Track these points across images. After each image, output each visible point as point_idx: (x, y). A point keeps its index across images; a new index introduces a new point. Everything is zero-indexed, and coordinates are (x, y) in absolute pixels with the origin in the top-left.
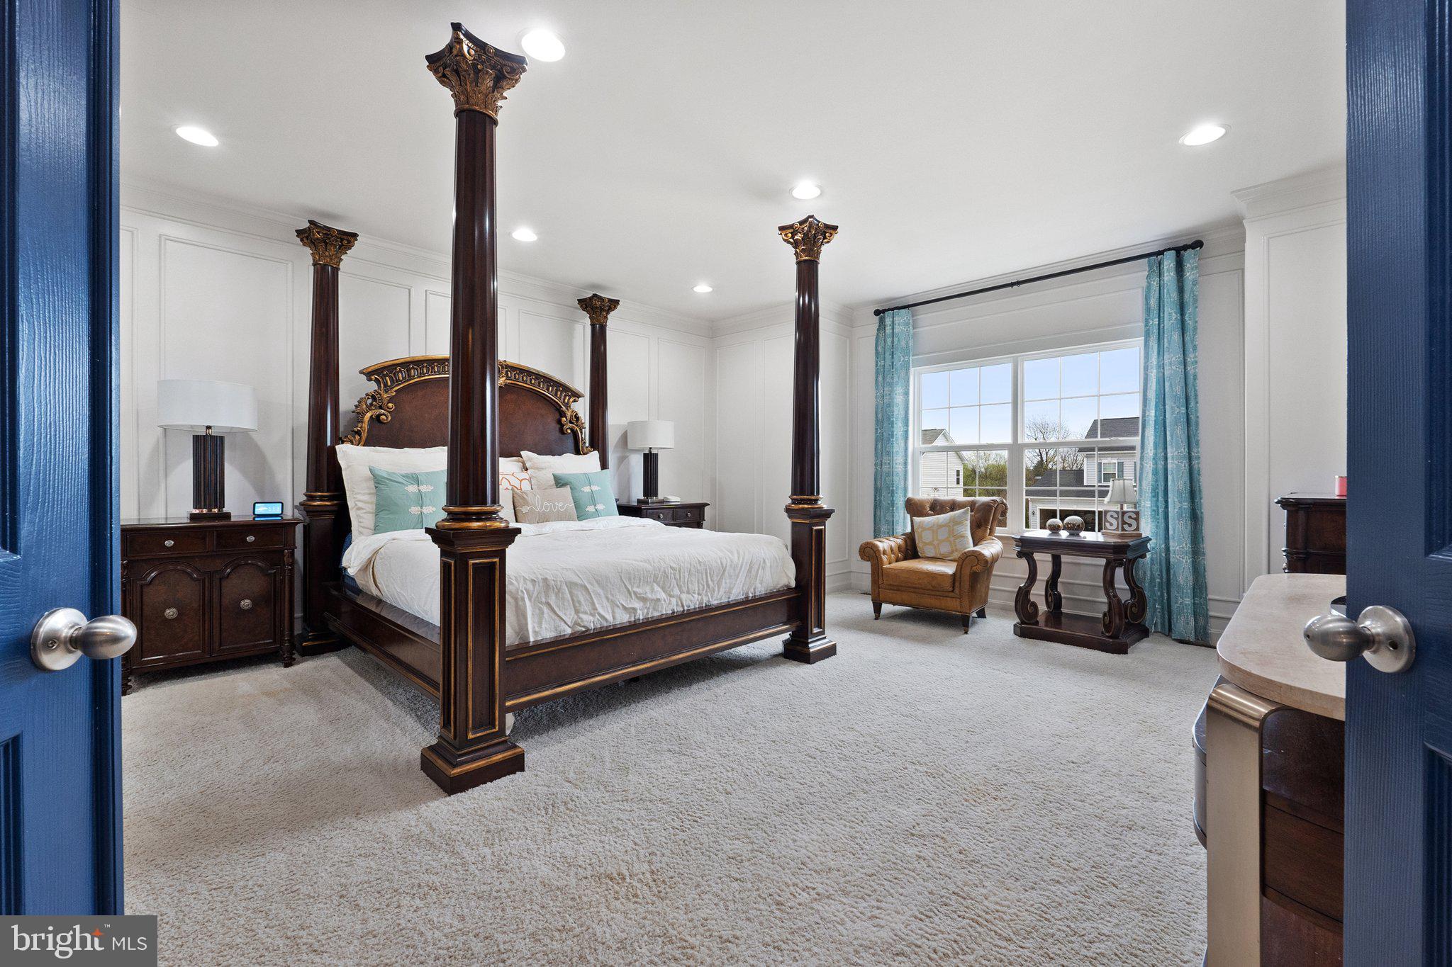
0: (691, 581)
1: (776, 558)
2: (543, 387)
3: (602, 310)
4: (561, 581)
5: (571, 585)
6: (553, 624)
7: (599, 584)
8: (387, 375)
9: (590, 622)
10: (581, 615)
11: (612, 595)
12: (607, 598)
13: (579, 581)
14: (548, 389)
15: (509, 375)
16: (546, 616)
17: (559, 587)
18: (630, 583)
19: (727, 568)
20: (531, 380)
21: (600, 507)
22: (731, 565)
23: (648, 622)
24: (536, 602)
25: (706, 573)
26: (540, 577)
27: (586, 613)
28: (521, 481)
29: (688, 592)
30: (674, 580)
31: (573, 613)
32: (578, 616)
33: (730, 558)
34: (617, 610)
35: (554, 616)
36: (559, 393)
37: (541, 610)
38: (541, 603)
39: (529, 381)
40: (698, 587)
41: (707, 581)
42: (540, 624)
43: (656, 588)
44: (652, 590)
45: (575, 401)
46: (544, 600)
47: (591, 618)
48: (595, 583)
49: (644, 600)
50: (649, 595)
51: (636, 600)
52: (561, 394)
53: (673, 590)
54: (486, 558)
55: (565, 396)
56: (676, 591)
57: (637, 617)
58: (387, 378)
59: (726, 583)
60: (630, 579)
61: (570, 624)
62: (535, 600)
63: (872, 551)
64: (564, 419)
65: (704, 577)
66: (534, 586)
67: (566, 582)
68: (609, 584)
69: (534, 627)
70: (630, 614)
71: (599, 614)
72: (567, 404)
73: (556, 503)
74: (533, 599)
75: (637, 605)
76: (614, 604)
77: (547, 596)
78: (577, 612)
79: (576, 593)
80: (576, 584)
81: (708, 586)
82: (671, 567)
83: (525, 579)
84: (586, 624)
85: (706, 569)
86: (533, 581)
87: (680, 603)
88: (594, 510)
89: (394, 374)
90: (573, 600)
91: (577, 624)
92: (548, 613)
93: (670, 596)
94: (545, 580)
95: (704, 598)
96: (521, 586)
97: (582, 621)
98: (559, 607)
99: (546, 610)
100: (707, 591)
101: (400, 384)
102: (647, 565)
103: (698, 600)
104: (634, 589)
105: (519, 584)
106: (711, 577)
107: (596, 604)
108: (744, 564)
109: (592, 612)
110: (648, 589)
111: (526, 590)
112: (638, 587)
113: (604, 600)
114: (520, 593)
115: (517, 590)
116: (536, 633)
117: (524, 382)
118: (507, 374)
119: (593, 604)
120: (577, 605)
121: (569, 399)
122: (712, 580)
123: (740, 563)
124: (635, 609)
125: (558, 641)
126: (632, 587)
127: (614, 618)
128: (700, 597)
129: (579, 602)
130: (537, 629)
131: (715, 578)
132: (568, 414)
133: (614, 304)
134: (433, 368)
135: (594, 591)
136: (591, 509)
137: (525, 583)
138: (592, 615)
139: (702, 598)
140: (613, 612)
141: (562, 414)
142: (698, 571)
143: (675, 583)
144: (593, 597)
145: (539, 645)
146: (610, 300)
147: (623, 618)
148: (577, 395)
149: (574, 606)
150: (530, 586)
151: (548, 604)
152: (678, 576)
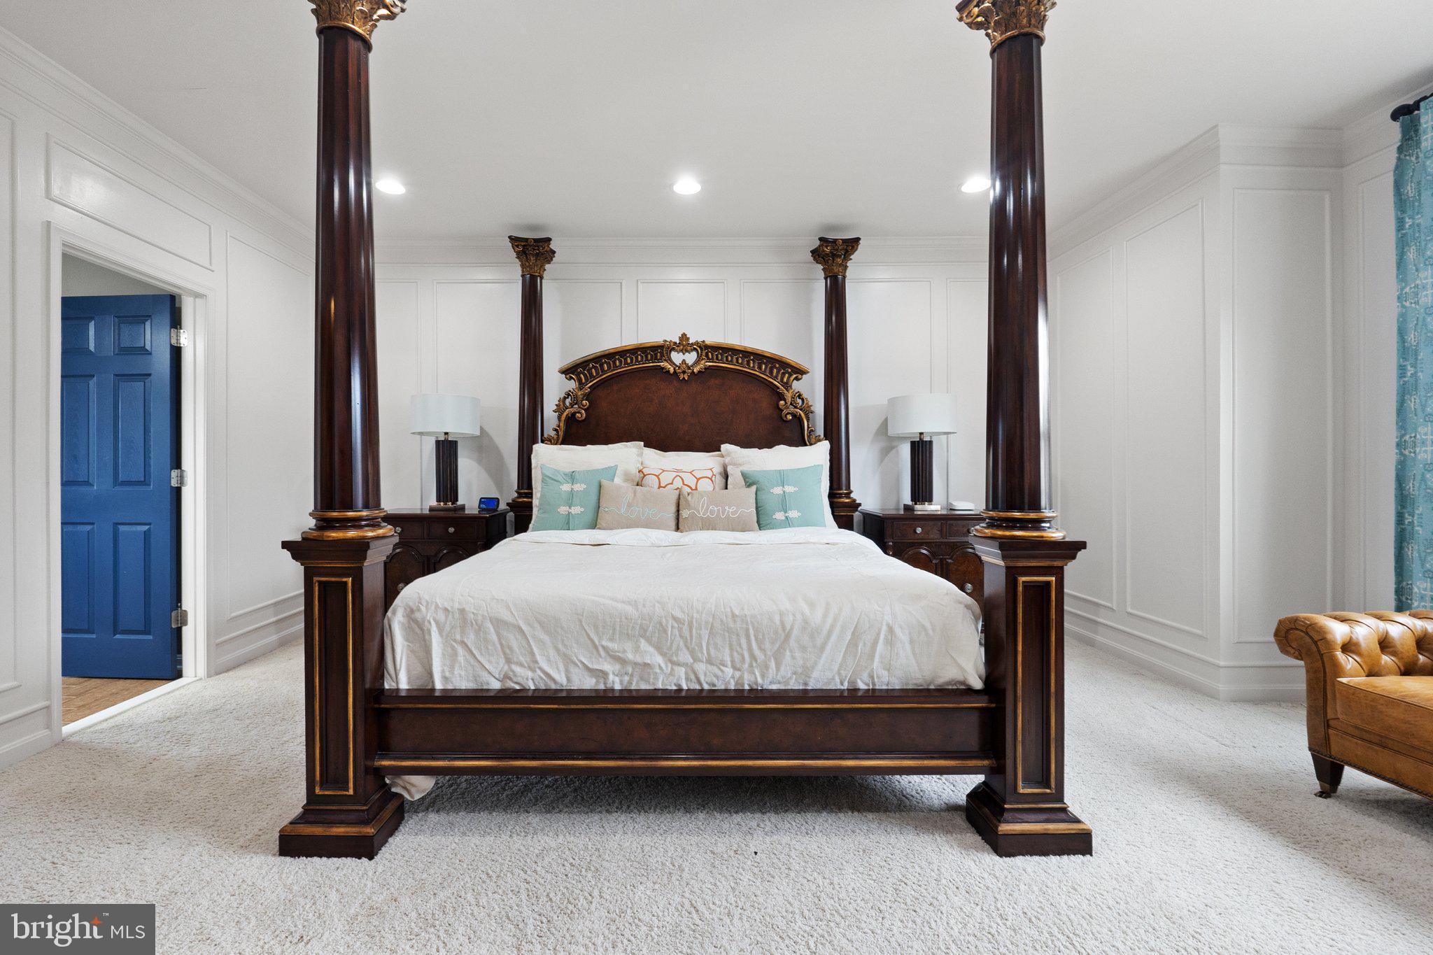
0: (716, 645)
1: (923, 627)
2: (754, 367)
3: (834, 256)
4: (483, 616)
5: (498, 623)
6: (471, 672)
7: (543, 627)
8: (581, 372)
9: (528, 679)
10: (513, 667)
11: (565, 646)
12: (557, 650)
13: (509, 619)
14: (760, 368)
15: (710, 356)
16: (461, 659)
17: (479, 622)
18: (597, 633)
19: (795, 632)
20: (737, 359)
21: (793, 514)
22: (804, 629)
23: (629, 696)
24: (447, 638)
25: (748, 636)
26: (457, 606)
27: (521, 665)
28: (698, 479)
29: (710, 662)
30: (678, 638)
31: (502, 661)
32: (510, 667)
33: (803, 614)
34: (573, 669)
35: (472, 661)
36: (775, 370)
37: (453, 648)
38: (455, 641)
39: (735, 360)
40: (732, 656)
41: (750, 649)
42: (452, 668)
43: (643, 643)
44: (637, 649)
45: (797, 379)
46: (458, 637)
47: (530, 674)
48: (537, 625)
49: (623, 662)
50: (630, 656)
51: (609, 659)
52: (778, 372)
53: (677, 655)
54: (333, 575)
55: (784, 374)
56: (685, 657)
57: (609, 686)
58: (582, 376)
59: (793, 658)
60: (596, 627)
61: (497, 676)
62: (447, 636)
63: (1308, 640)
64: (782, 402)
65: (743, 641)
66: (447, 617)
67: (490, 618)
68: (559, 630)
69: (443, 671)
70: (597, 677)
71: (541, 669)
72: (787, 383)
73: (727, 508)
74: (444, 634)
75: (607, 667)
76: (568, 661)
77: (463, 632)
78: (509, 661)
79: (505, 634)
80: (505, 623)
81: (753, 657)
82: (674, 618)
83: (437, 606)
84: (520, 680)
85: (747, 630)
86: (446, 610)
87: (693, 677)
88: (784, 518)
89: (588, 371)
90: (501, 644)
91: (507, 677)
92: (464, 656)
93: (673, 663)
94: (462, 611)
95: (746, 676)
96: (429, 616)
97: (515, 676)
98: (480, 650)
99: (460, 650)
100: (751, 666)
101: (594, 380)
102: (629, 609)
103: (733, 677)
104: (604, 643)
105: (427, 612)
106: (760, 643)
107: (536, 653)
108: (837, 630)
109: (531, 665)
110: (628, 646)
111: (435, 620)
112: (612, 640)
113: (552, 652)
114: (426, 623)
115: (424, 619)
116: (445, 679)
117: (731, 362)
118: (707, 355)
119: (532, 654)
120: (508, 651)
121: (789, 378)
122: (760, 648)
123: (827, 626)
124: (604, 674)
125: (478, 697)
126: (600, 639)
127: (569, 680)
128: (737, 674)
129: (510, 648)
130: (447, 674)
131: (767, 645)
132: (788, 396)
133: (853, 244)
134: (626, 360)
135: (534, 637)
136: (779, 516)
137: (436, 611)
138: (530, 669)
139: (741, 677)
140: (567, 671)
141: (782, 397)
142: (729, 630)
143: (682, 644)
144: (532, 644)
145: (449, 697)
146: (844, 241)
147: (587, 683)
148: (799, 372)
149: (504, 653)
150: (441, 616)
151: (463, 643)
152: (686, 633)
